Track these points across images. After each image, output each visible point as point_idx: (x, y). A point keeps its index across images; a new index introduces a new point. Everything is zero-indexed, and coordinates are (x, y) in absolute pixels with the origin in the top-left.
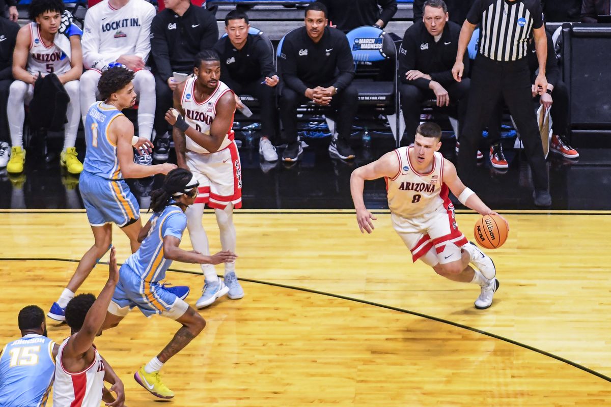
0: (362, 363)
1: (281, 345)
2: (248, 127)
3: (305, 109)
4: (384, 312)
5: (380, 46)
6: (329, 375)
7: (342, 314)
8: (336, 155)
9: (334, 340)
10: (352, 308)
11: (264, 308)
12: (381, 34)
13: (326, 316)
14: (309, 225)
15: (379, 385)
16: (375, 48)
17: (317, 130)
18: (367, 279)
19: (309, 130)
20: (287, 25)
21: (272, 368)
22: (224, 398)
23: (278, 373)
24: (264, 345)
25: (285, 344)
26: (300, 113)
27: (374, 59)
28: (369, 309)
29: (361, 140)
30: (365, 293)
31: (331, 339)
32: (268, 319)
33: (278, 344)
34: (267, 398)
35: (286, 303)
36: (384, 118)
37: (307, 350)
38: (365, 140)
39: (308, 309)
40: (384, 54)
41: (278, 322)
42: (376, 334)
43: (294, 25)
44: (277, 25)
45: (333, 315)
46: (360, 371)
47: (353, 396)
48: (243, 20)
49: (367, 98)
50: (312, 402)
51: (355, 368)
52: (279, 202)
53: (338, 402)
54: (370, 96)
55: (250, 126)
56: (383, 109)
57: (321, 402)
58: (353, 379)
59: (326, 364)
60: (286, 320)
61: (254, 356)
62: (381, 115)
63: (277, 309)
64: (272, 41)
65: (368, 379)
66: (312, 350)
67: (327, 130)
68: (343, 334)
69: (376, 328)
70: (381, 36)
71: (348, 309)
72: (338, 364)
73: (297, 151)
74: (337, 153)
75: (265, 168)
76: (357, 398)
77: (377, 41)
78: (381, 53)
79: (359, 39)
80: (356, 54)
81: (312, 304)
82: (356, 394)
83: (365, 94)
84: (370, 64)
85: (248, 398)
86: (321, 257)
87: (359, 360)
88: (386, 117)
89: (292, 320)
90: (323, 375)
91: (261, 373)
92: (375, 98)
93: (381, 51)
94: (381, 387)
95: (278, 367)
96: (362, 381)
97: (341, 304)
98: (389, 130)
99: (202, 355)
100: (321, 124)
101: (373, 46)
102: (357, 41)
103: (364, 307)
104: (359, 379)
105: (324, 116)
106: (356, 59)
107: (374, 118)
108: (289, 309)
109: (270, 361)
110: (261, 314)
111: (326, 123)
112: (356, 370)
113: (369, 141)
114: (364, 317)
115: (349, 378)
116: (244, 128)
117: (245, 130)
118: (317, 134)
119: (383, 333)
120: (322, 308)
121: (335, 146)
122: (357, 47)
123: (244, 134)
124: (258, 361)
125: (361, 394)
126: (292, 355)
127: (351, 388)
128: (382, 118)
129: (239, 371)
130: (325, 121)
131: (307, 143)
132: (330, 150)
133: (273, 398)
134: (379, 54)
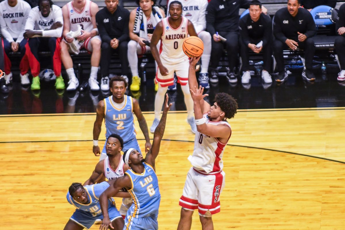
0: (324, 193)
1: (280, 183)
2: (258, 63)
3: (289, 53)
4: (336, 164)
5: (330, 16)
6: (307, 200)
7: (313, 166)
8: (305, 78)
9: (309, 180)
10: (318, 163)
11: (269, 164)
12: (331, 10)
13: (304, 167)
14: (293, 117)
15: (335, 205)
16: (327, 17)
17: (296, 64)
18: (326, 146)
19: (292, 64)
20: (278, 6)
21: (275, 196)
22: (249, 214)
23: (278, 200)
24: (270, 184)
25: (281, 183)
26: (286, 55)
27: (327, 24)
28: (327, 162)
29: (320, 69)
30: (325, 154)
31: (307, 180)
32: (272, 170)
33: (278, 183)
34: (273, 213)
35: (281, 160)
36: (333, 56)
37: (294, 186)
38: (323, 69)
39: (294, 163)
40: (332, 21)
41: (277, 171)
42: (332, 176)
43: (282, 6)
44: (272, 6)
45: (308, 166)
46: (324, 197)
47: (320, 211)
48: (258, 6)
49: (324, 46)
50: (297, 215)
51: (321, 195)
52: (275, 105)
53: (312, 215)
54: (325, 44)
55: (259, 63)
56: (333, 51)
57: (303, 215)
58: (320, 202)
59: (304, 193)
60: (282, 170)
61: (264, 190)
62: (331, 55)
63: (276, 164)
64: (270, 15)
65: (328, 201)
66: (297, 186)
67: (302, 64)
68: (313, 177)
69: (332, 173)
70: (331, 11)
71: (316, 163)
72: (312, 193)
73: (284, 76)
74: (305, 76)
75: (265, 87)
76: (323, 212)
77: (329, 14)
78: (331, 20)
79: (318, 13)
80: (317, 21)
81: (296, 161)
82: (322, 210)
83: (322, 43)
84: (325, 26)
85: (262, 213)
86: (300, 134)
87: (323, 191)
88: (334, 56)
89: (286, 170)
90: (303, 200)
91: (269, 199)
92: (328, 45)
93: (331, 19)
94: (336, 206)
95: (278, 196)
96: (325, 203)
97: (312, 161)
98: (336, 63)
99: (236, 190)
100: (298, 61)
101: (326, 17)
102: (317, 14)
103: (325, 161)
104: (323, 202)
105: (300, 56)
106: (317, 24)
107: (327, 57)
108: (283, 164)
109: (274, 193)
110: (268, 167)
111: (301, 60)
112: (321, 197)
113: (325, 69)
114: (325, 167)
115: (318, 201)
116: (256, 64)
117: (256, 65)
118: (296, 66)
119: (336, 176)
120: (302, 163)
121: (305, 73)
122: (317, 17)
123: (256, 67)
124: (267, 193)
125: (325, 210)
126: (286, 189)
127: (319, 207)
128: (332, 56)
129: (256, 199)
130: (300, 59)
131: (291, 72)
132: (303, 75)
133: (276, 213)
134: (330, 21)
